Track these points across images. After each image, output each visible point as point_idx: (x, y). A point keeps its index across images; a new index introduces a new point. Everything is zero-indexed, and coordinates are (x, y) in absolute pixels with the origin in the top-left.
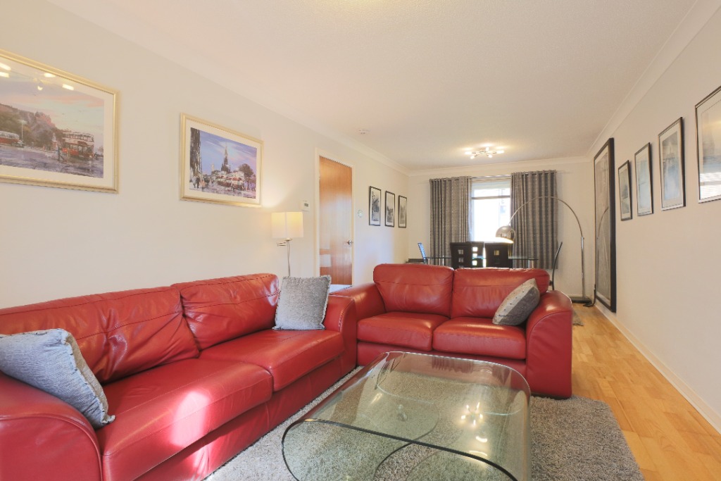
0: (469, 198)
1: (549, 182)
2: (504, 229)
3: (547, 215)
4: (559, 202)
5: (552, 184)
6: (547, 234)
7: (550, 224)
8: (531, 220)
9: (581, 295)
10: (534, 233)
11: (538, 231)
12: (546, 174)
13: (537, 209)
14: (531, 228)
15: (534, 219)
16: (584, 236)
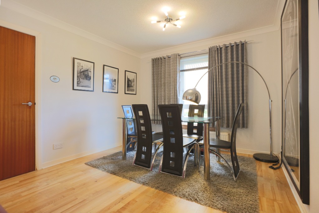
0: (178, 70)
1: (240, 52)
2: (191, 91)
3: (238, 81)
4: (250, 68)
5: (243, 53)
6: (238, 97)
7: (241, 88)
8: (224, 86)
9: (268, 152)
10: (227, 97)
11: (230, 95)
12: (237, 45)
13: (230, 76)
14: (224, 93)
15: (227, 85)
16: (272, 99)
